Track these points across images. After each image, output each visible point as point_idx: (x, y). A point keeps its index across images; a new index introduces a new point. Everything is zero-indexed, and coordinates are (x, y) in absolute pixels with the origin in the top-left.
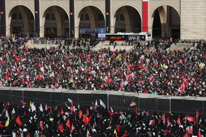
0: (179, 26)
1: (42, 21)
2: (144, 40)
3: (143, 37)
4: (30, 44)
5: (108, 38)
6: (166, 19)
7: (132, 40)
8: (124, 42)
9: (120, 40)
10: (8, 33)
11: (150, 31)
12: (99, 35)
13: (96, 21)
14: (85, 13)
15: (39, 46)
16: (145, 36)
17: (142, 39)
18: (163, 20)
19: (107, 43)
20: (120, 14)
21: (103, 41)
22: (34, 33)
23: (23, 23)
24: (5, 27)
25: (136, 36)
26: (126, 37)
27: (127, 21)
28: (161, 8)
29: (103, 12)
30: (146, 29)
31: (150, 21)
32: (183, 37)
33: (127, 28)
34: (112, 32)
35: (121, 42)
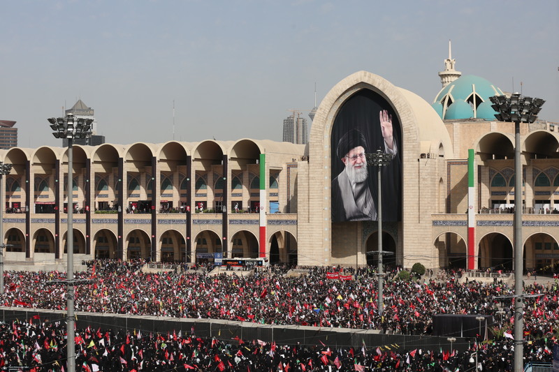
0: (296, 251)
1: (159, 245)
2: (261, 265)
3: (260, 263)
4: (146, 269)
5: (225, 263)
6: (283, 244)
7: (249, 266)
8: (241, 268)
9: (237, 265)
10: (125, 257)
11: (268, 256)
12: (216, 260)
13: (213, 245)
14: (202, 238)
15: (155, 271)
16: (262, 261)
17: (259, 265)
18: (281, 245)
19: (224, 268)
20: (238, 238)
21: (219, 266)
22: (150, 258)
23: (140, 247)
24: (122, 251)
25: (253, 262)
26: (243, 262)
27: (245, 246)
28: (279, 233)
29: (221, 236)
30: (263, 255)
31: (268, 246)
32: (300, 263)
33: (244, 253)
34: (229, 257)
35: (238, 268)
